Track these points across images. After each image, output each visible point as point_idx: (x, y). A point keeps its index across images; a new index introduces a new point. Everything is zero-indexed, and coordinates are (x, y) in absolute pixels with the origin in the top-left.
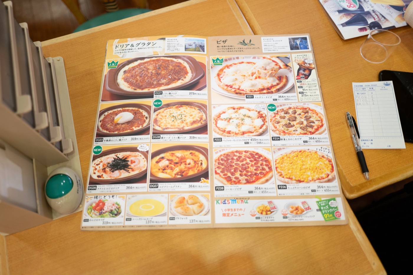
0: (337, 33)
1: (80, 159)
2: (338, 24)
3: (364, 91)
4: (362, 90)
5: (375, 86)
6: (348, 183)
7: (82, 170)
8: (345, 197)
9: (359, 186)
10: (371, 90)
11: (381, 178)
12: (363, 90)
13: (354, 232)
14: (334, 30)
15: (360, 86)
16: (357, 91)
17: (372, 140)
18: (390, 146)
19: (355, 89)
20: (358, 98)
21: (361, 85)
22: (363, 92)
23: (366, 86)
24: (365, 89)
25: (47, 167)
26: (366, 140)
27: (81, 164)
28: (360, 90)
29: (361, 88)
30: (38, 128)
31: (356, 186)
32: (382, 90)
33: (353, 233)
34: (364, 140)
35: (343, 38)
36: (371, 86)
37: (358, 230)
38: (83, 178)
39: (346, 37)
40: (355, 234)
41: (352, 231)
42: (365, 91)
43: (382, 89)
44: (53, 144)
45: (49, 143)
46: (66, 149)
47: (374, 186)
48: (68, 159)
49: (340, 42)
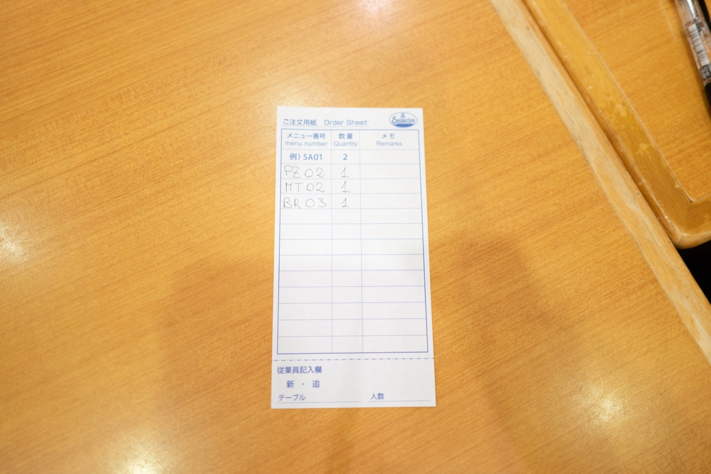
3: (319, 144)
4: (312, 140)
5: (360, 127)
6: (680, 193)
10: (345, 144)
12: (316, 140)
15: (306, 122)
16: (292, 144)
17: (318, 369)
18: (380, 396)
19: (286, 133)
20: (290, 175)
21: (311, 118)
22: (314, 150)
23: (330, 123)
24: (323, 136)
26: (296, 370)
28: (303, 141)
29: (310, 131)
31: (706, 203)
32: (383, 144)
34: (288, 370)
36: (345, 124)
42: (323, 144)
43: (384, 140)
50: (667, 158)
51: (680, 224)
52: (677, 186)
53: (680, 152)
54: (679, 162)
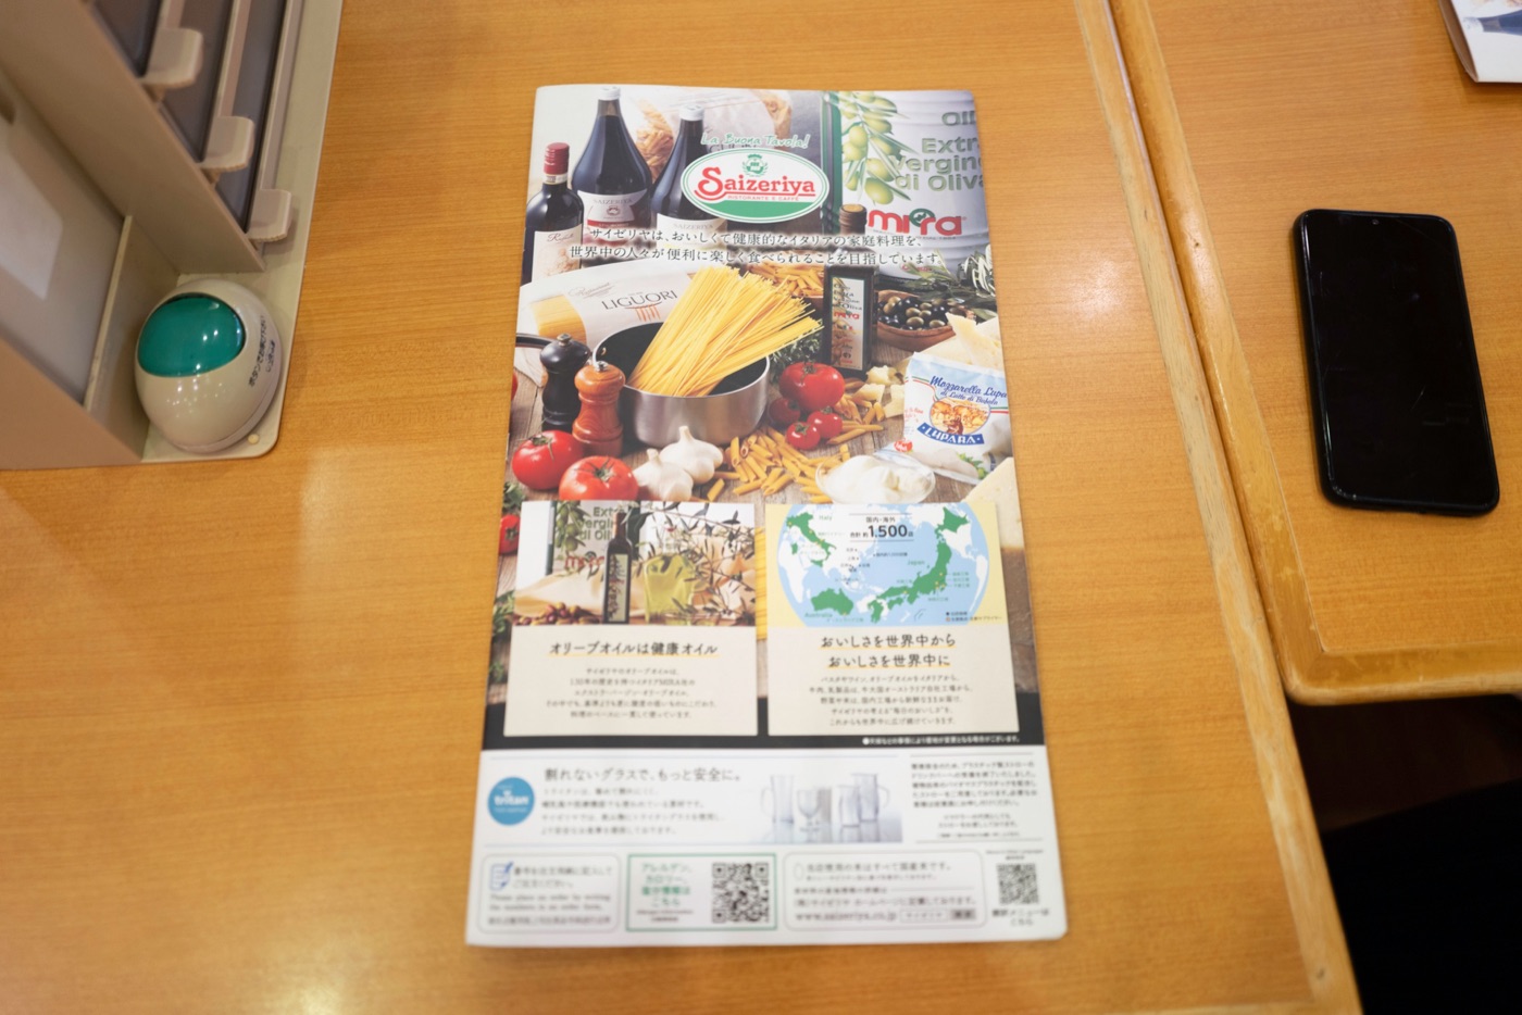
0: (1454, 50)
1: (304, 277)
2: (1469, 15)
6: (1313, 637)
7: (297, 317)
8: (1280, 687)
9: (1353, 661)
11: (1460, 655)
13: (1276, 829)
14: (1446, 37)
25: (179, 275)
27: (301, 295)
30: (152, 78)
31: (1341, 659)
33: (1271, 834)
35: (1472, 75)
37: (1299, 826)
38: (293, 343)
39: (1486, 72)
40: (1279, 840)
41: (1269, 825)
44: (207, 174)
45: (195, 167)
46: (263, 225)
47: (1421, 678)
48: (261, 264)
49: (1457, 91)
50: (1312, 593)
51: (1301, 670)
52: (1312, 628)
53: (1331, 592)
54: (1325, 603)
